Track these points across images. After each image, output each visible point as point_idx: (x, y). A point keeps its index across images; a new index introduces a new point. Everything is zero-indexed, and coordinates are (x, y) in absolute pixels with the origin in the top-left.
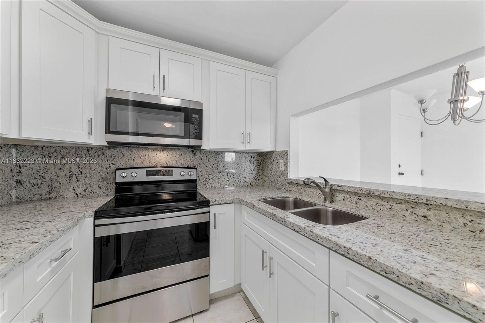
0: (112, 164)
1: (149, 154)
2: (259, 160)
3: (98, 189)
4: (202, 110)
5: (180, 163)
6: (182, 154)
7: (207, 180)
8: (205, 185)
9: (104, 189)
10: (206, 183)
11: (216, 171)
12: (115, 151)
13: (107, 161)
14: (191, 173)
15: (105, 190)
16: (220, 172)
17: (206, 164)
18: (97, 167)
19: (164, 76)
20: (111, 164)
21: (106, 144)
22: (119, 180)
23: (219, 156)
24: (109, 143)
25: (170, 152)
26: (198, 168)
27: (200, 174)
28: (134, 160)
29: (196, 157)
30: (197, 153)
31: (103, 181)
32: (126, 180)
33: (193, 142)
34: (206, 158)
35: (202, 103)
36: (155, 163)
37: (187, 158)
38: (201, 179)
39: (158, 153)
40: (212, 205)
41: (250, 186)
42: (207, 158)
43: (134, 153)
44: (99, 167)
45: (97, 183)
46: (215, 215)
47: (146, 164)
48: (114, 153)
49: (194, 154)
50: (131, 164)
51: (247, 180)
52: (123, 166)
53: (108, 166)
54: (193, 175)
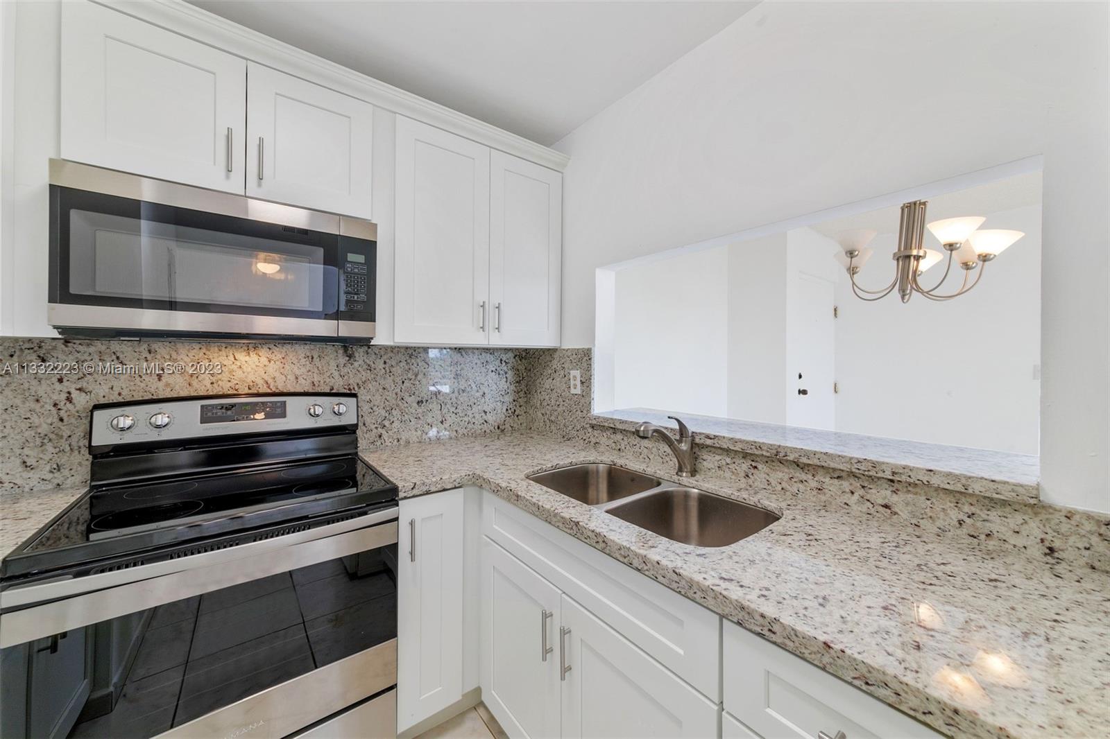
0: (80, 389)
1: (211, 357)
2: (520, 367)
3: (20, 469)
4: (376, 242)
5: (309, 381)
6: (315, 357)
7: (387, 423)
8: (380, 436)
9: (48, 468)
10: (383, 432)
11: (409, 400)
12: (92, 349)
13: (60, 381)
14: (343, 409)
15: (51, 472)
16: (422, 402)
17: (382, 382)
18: (18, 402)
19: (261, 140)
20: (73, 391)
21: (55, 334)
22: (104, 436)
23: (418, 360)
24: (63, 330)
25: (276, 350)
26: (362, 393)
27: (365, 408)
28: (160, 377)
29: (356, 364)
30: (357, 354)
31: (43, 444)
32: (129, 438)
33: (348, 329)
34: (382, 366)
35: (376, 225)
36: (230, 384)
37: (332, 369)
38: (368, 420)
39: (242, 357)
40: (405, 498)
41: (498, 431)
42: (387, 366)
43: (158, 357)
44: (24, 403)
45: (18, 451)
46: (412, 523)
47: (202, 387)
48: (86, 357)
49: (350, 356)
50: (148, 389)
51: (489, 417)
52: (120, 394)
53: (64, 396)
54: (346, 412)
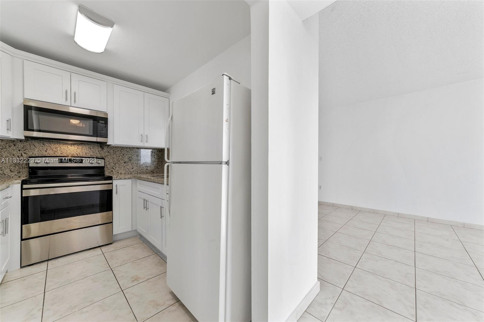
0: (24, 153)
1: (61, 146)
2: (159, 154)
3: (10, 172)
4: (107, 118)
5: (90, 155)
6: (92, 148)
7: (114, 168)
8: (112, 171)
9: (17, 172)
10: (113, 170)
11: (121, 162)
12: (27, 143)
13: (19, 150)
14: (100, 162)
15: (18, 173)
16: (126, 162)
17: (113, 156)
18: (9, 155)
19: (75, 93)
20: (23, 153)
22: (32, 165)
23: (124, 150)
25: (80, 146)
26: (106, 158)
27: (107, 163)
28: (46, 151)
29: (104, 151)
30: (105, 148)
31: (15, 166)
32: (39, 165)
33: (100, 139)
34: (112, 151)
35: (108, 114)
36: (66, 154)
37: (97, 151)
38: (108, 166)
39: (70, 147)
40: (115, 180)
41: (152, 173)
42: (114, 152)
43: (46, 146)
44: (10, 155)
45: (9, 167)
46: (116, 186)
47: (59, 154)
48: (26, 145)
49: (102, 148)
50: (43, 154)
51: (148, 168)
52: (35, 155)
53: (20, 154)
54: (101, 163)
